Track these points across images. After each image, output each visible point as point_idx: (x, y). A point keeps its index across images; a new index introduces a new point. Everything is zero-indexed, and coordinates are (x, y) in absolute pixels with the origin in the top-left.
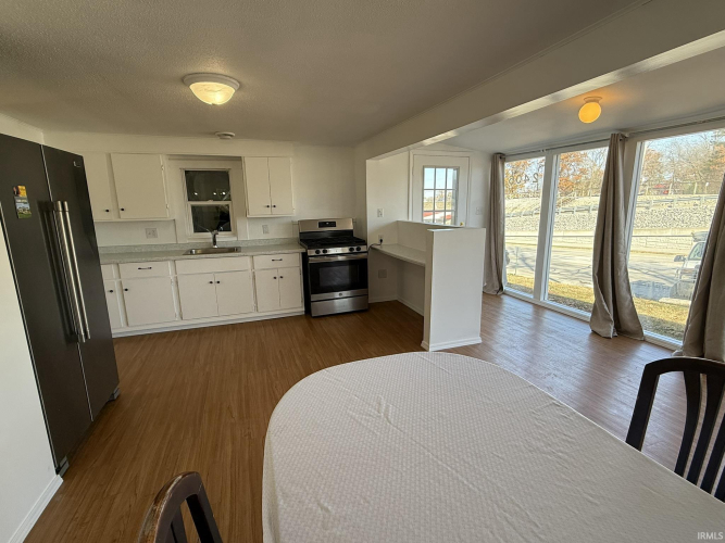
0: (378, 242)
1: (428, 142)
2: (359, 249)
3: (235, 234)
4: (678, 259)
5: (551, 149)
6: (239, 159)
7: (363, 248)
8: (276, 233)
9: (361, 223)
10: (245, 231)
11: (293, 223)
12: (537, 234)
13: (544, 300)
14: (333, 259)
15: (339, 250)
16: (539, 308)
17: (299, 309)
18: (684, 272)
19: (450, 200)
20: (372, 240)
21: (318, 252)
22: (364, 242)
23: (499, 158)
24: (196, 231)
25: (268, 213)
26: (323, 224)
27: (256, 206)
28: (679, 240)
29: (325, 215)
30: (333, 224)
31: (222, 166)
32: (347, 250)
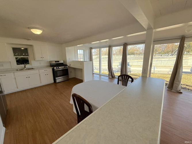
0: (69, 65)
1: (78, 46)
2: (66, 67)
3: (31, 65)
4: (118, 66)
5: (100, 47)
7: (67, 67)
8: (43, 64)
9: (65, 61)
10: (33, 63)
11: (48, 62)
12: (99, 63)
13: (101, 74)
16: (100, 75)
17: (52, 81)
18: (118, 68)
19: (83, 56)
20: (68, 65)
21: (57, 68)
22: (67, 65)
23: (91, 49)
24: (17, 64)
25: (41, 59)
26: (56, 62)
28: (117, 63)
29: (57, 60)
30: (58, 62)
31: (26, 47)
32: (63, 67)
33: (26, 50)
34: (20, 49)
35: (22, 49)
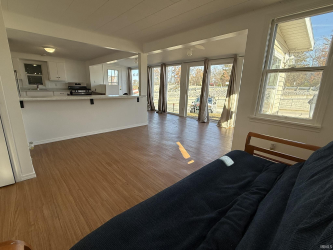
0: (95, 90)
1: (108, 63)
2: (88, 91)
3: (45, 86)
6: (46, 62)
7: (90, 91)
8: (59, 86)
9: (89, 84)
10: (49, 85)
11: (66, 84)
14: (80, 93)
15: (82, 91)
20: (93, 89)
21: (75, 91)
22: (90, 89)
23: (129, 69)
24: (29, 84)
25: (57, 79)
26: (76, 84)
27: (53, 77)
29: (77, 82)
30: (80, 84)
31: (39, 63)
32: (85, 91)
33: (39, 67)
34: (31, 65)
35: (35, 65)
